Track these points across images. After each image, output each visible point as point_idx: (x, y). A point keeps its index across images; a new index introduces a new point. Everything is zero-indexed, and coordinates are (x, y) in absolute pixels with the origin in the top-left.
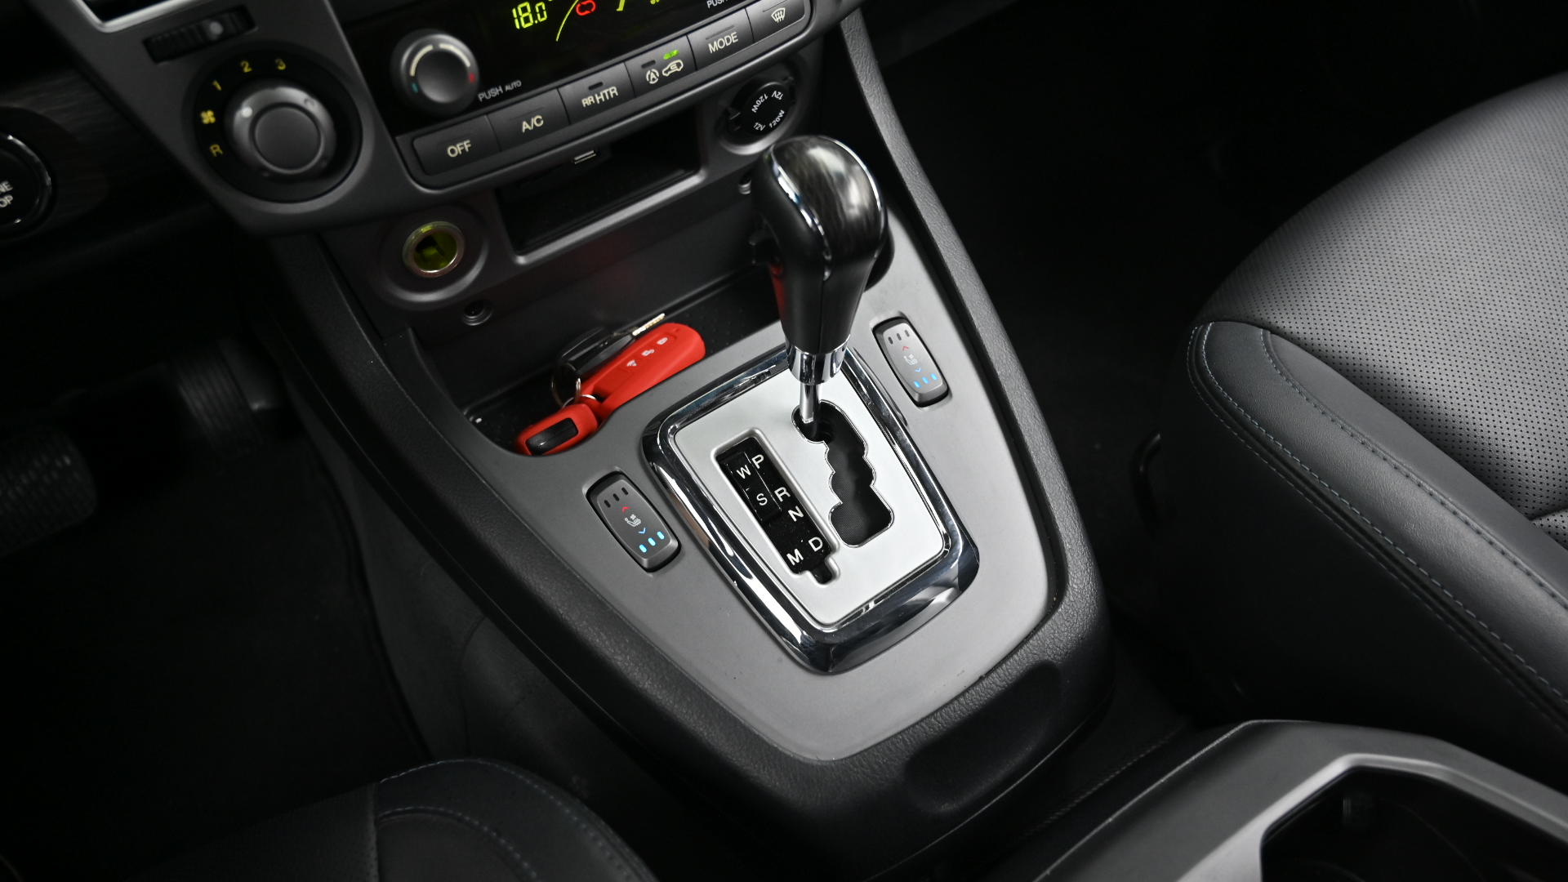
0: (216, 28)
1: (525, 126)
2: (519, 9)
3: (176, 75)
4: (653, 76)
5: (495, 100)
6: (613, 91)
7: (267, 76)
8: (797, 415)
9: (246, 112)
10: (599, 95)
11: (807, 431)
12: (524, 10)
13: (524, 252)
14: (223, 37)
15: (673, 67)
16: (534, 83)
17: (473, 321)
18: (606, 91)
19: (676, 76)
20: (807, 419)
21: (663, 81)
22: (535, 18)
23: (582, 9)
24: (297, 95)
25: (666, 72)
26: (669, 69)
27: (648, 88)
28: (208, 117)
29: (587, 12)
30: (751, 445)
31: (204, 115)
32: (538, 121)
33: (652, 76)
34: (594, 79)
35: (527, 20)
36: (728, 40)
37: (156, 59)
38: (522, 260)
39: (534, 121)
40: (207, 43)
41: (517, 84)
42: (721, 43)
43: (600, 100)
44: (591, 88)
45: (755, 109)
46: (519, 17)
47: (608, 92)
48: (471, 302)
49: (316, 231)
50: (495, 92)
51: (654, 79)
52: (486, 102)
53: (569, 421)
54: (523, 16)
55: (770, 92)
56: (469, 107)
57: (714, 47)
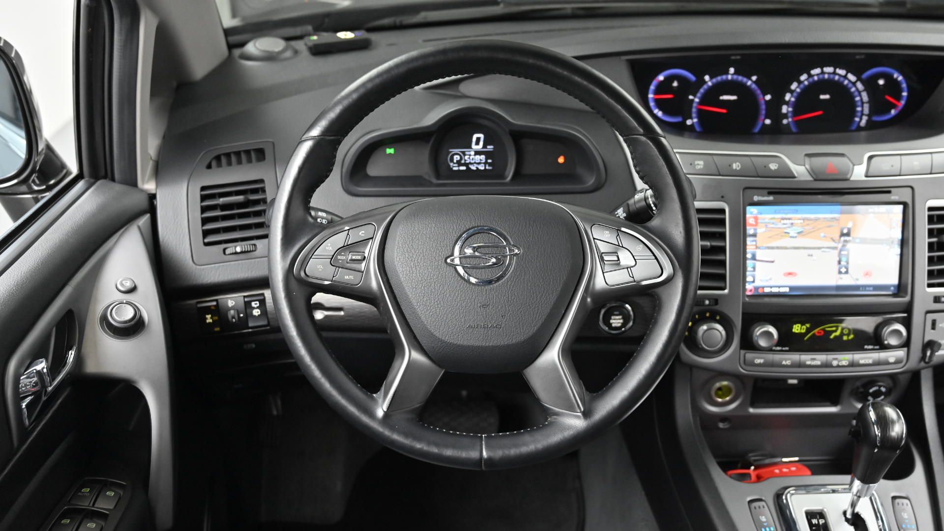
0: (707, 302)
1: (784, 362)
2: (796, 326)
5: (777, 351)
6: (819, 363)
7: (712, 319)
8: (845, 513)
9: (705, 327)
10: (813, 362)
11: (847, 520)
13: (754, 407)
14: (708, 305)
15: (844, 362)
16: (794, 349)
17: (721, 425)
18: (816, 362)
19: (844, 366)
20: (849, 516)
21: (838, 366)
22: (800, 330)
23: (818, 333)
24: (719, 327)
25: (841, 364)
27: (831, 366)
30: (821, 515)
31: (689, 323)
32: (789, 363)
33: (835, 363)
34: (813, 356)
36: (868, 361)
38: (751, 409)
40: (703, 304)
41: (787, 348)
42: (865, 361)
43: (814, 364)
44: (812, 359)
45: (871, 391)
46: (795, 328)
48: (724, 418)
50: (779, 348)
52: (775, 351)
53: (748, 475)
54: (797, 329)
55: (880, 386)
56: (770, 350)
57: (862, 362)
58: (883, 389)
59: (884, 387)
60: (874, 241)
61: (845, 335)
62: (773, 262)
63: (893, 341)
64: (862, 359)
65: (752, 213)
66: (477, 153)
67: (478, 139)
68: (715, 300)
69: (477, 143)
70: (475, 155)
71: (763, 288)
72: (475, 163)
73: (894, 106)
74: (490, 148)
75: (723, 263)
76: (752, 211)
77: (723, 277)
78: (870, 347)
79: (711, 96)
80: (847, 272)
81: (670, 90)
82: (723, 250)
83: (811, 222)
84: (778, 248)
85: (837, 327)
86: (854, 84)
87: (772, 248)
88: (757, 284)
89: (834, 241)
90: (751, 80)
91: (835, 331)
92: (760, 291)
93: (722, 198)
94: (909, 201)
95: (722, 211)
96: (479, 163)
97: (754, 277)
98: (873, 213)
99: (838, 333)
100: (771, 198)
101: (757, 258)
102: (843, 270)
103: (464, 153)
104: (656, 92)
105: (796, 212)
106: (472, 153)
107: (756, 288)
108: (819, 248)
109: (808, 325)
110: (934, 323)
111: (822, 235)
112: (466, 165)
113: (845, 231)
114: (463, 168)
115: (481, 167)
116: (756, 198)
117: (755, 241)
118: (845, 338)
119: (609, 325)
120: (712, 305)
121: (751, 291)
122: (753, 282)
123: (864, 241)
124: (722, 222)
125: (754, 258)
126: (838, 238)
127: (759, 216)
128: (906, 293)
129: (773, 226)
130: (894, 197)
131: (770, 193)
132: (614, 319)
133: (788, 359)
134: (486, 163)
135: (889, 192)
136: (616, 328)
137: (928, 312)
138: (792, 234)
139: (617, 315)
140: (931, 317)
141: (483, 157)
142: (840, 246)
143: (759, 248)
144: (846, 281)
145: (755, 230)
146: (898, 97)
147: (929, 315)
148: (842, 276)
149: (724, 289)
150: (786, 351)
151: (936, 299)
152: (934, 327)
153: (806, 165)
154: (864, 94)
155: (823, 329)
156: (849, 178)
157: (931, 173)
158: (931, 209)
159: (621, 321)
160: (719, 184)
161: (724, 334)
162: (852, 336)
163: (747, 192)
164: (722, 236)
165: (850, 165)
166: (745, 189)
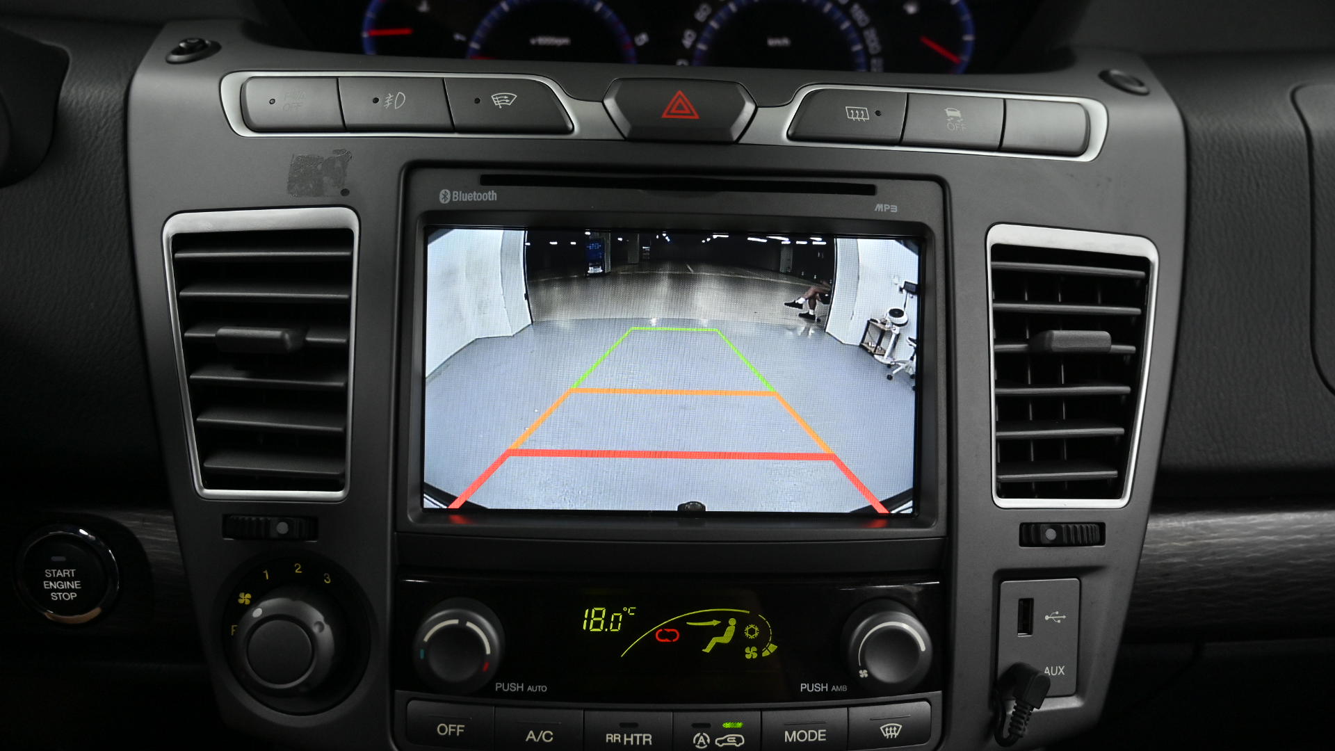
0: (282, 528)
1: (531, 735)
2: (593, 611)
3: (239, 551)
4: (702, 740)
5: (511, 695)
6: (647, 739)
7: (310, 585)
10: (629, 736)
12: (598, 614)
14: (283, 538)
15: (732, 741)
16: (562, 694)
18: (638, 735)
22: (606, 625)
23: (662, 635)
24: (314, 615)
25: (720, 742)
26: (725, 741)
28: (245, 598)
29: (667, 640)
31: (242, 595)
32: (548, 736)
34: (629, 717)
35: (597, 625)
36: (813, 736)
37: (226, 533)
39: (543, 734)
40: (271, 537)
41: (543, 688)
42: (802, 736)
43: (628, 742)
44: (623, 725)
46: (589, 619)
47: (641, 738)
50: (515, 687)
51: (701, 744)
52: (501, 695)
54: (595, 620)
56: (483, 692)
57: (792, 737)
61: (751, 643)
63: (882, 671)
64: (793, 726)
68: (307, 521)
75: (333, 402)
76: (442, 246)
77: (332, 446)
78: (819, 687)
82: (338, 356)
85: (724, 618)
86: (847, 10)
91: (720, 631)
93: (344, 198)
94: (933, 223)
95: (341, 236)
99: (727, 638)
100: (491, 195)
109: (629, 611)
110: (1026, 607)
116: (446, 197)
118: (751, 653)
119: (43, 597)
120: (302, 539)
124: (339, 273)
128: (934, 514)
130: (883, 208)
131: (487, 181)
132: (54, 579)
133: (545, 722)
135: (870, 190)
136: (62, 607)
137: (1003, 575)
139: (61, 566)
140: (1013, 590)
147: (1007, 585)
149: (335, 485)
150: (538, 696)
151: (1030, 533)
152: (1026, 623)
153: (610, 103)
154: (871, 35)
155: (680, 624)
156: (735, 137)
157: (1000, 149)
158: (1001, 251)
159: (75, 585)
160: (344, 156)
161: (325, 635)
162: (772, 648)
163: (423, 179)
164: (337, 316)
165: (749, 108)
166: (413, 168)
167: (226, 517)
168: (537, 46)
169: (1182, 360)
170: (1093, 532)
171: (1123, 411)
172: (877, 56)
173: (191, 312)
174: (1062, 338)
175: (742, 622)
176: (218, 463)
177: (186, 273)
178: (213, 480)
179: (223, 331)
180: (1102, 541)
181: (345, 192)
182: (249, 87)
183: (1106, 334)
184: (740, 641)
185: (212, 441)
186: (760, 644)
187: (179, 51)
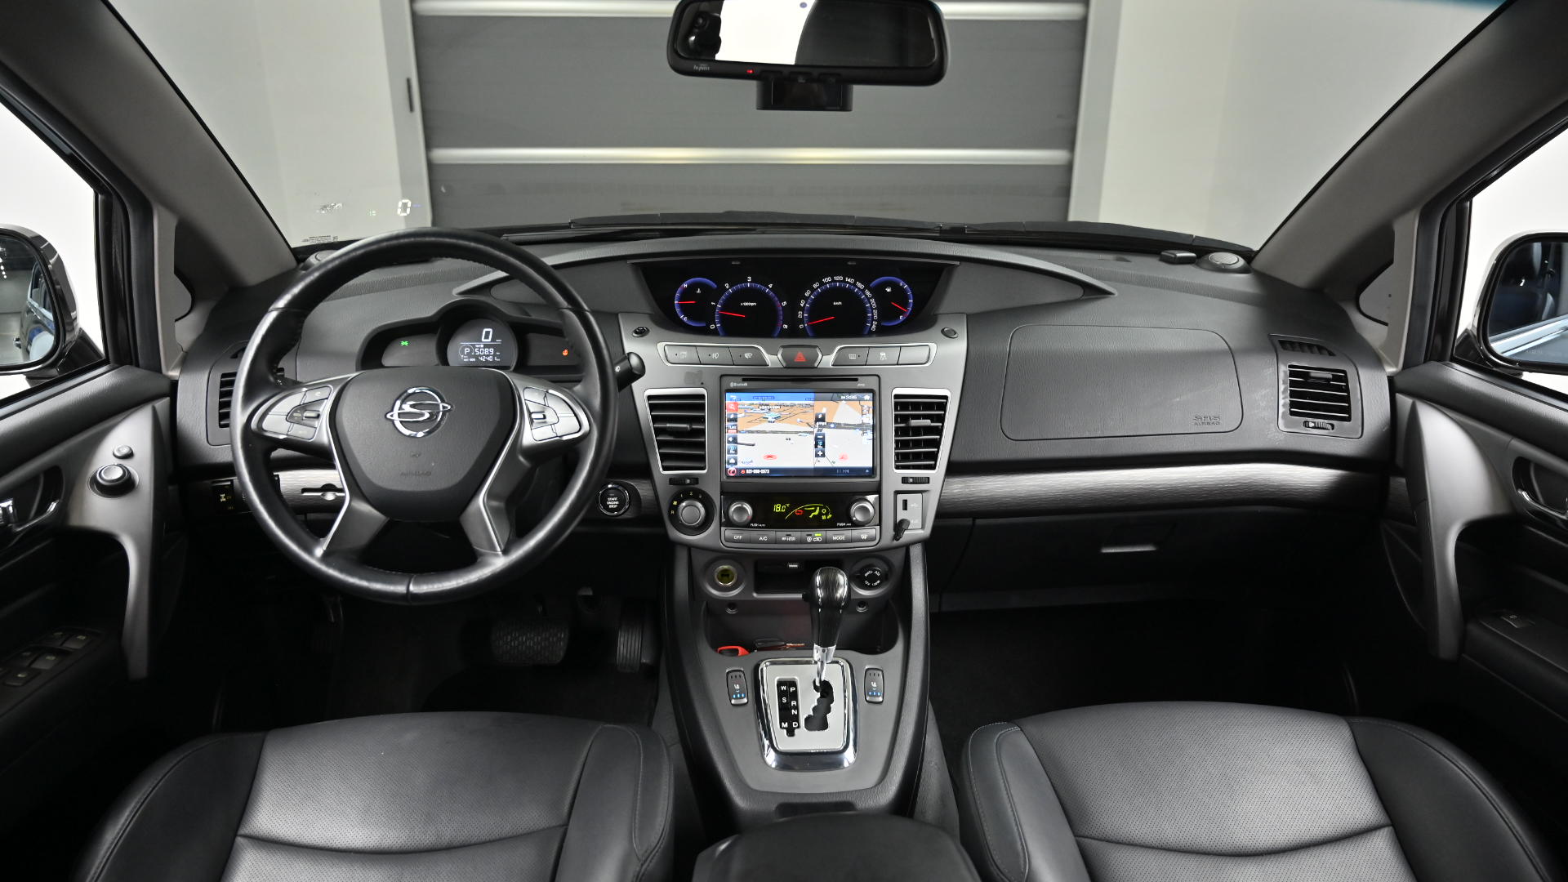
0: (688, 481)
1: (761, 539)
2: (777, 506)
3: (674, 489)
5: (755, 527)
6: (794, 539)
7: (695, 498)
8: (814, 682)
9: (684, 504)
10: (789, 539)
11: (816, 688)
13: (757, 593)
14: (689, 484)
15: (818, 539)
16: (769, 526)
17: (729, 611)
18: (792, 538)
19: (817, 542)
20: (818, 684)
21: (812, 542)
22: (781, 510)
23: (797, 512)
24: (699, 505)
25: (815, 540)
27: (805, 542)
28: (675, 503)
29: (799, 513)
30: (793, 684)
32: (766, 539)
33: (809, 539)
34: (789, 533)
37: (670, 484)
38: (755, 595)
39: (764, 538)
40: (685, 484)
41: (764, 525)
42: (840, 539)
43: (789, 541)
44: (788, 536)
45: (866, 575)
48: (732, 604)
49: (690, 547)
50: (756, 525)
51: (810, 541)
52: (752, 527)
53: (737, 650)
54: (778, 508)
55: (874, 571)
56: (746, 526)
57: (835, 538)
58: (878, 574)
59: (878, 571)
60: (848, 426)
61: (823, 514)
62: (753, 445)
63: (858, 517)
64: (835, 535)
65: (731, 399)
66: (486, 346)
67: (488, 333)
68: (695, 479)
69: (487, 337)
70: (484, 348)
71: (745, 469)
72: (484, 355)
73: (902, 313)
74: (499, 341)
75: (702, 445)
76: (731, 398)
77: (702, 458)
78: (842, 525)
79: (732, 303)
80: (823, 455)
81: (694, 296)
82: (702, 432)
83: (786, 408)
84: (758, 432)
85: (816, 507)
86: (863, 291)
87: (752, 432)
88: (740, 465)
89: (810, 426)
90: (768, 287)
91: (815, 511)
92: (743, 472)
93: (702, 385)
94: (876, 389)
95: (702, 397)
96: (488, 356)
97: (736, 459)
98: (845, 400)
99: (816, 513)
100: (746, 384)
101: (739, 441)
102: (820, 453)
103: (474, 346)
104: (680, 299)
105: (773, 398)
106: (482, 346)
107: (739, 470)
108: (797, 433)
109: (789, 505)
110: (905, 502)
111: (799, 420)
112: (477, 357)
113: (820, 416)
114: (474, 360)
115: (490, 359)
116: (733, 385)
117: (736, 425)
118: (824, 517)
119: (606, 507)
120: (693, 484)
121: (733, 472)
122: (736, 463)
123: (838, 426)
124: (702, 407)
125: (735, 441)
126: (813, 423)
127: (739, 402)
128: (876, 474)
129: (752, 411)
130: (861, 385)
131: (744, 380)
132: (610, 501)
133: (764, 536)
134: (494, 356)
135: (856, 380)
136: (613, 510)
137: (897, 492)
138: (770, 419)
139: (613, 497)
140: (901, 497)
141: (492, 350)
142: (816, 431)
143: (740, 432)
144: (823, 463)
145: (735, 414)
146: (906, 305)
147: (899, 496)
148: (819, 459)
149: (703, 469)
150: (762, 527)
151: (905, 480)
152: (905, 508)
153: (779, 356)
154: (873, 301)
155: (803, 509)
156: (816, 365)
157: (897, 364)
158: (897, 396)
159: (617, 503)
160: (700, 372)
161: (702, 510)
162: (830, 516)
163: (724, 379)
164: (701, 420)
165: (820, 356)
166: (722, 376)
167: (670, 479)
168: (743, 306)
169: (958, 427)
170: (927, 480)
171: (937, 444)
172: (875, 309)
173: (655, 419)
174: (914, 423)
175: (821, 508)
176: (667, 464)
177: (652, 407)
178: (665, 468)
179: (668, 425)
180: (929, 483)
181: (702, 384)
182: (666, 348)
183: (929, 421)
184: (821, 514)
185: (664, 457)
186: (827, 514)
187: (636, 332)
